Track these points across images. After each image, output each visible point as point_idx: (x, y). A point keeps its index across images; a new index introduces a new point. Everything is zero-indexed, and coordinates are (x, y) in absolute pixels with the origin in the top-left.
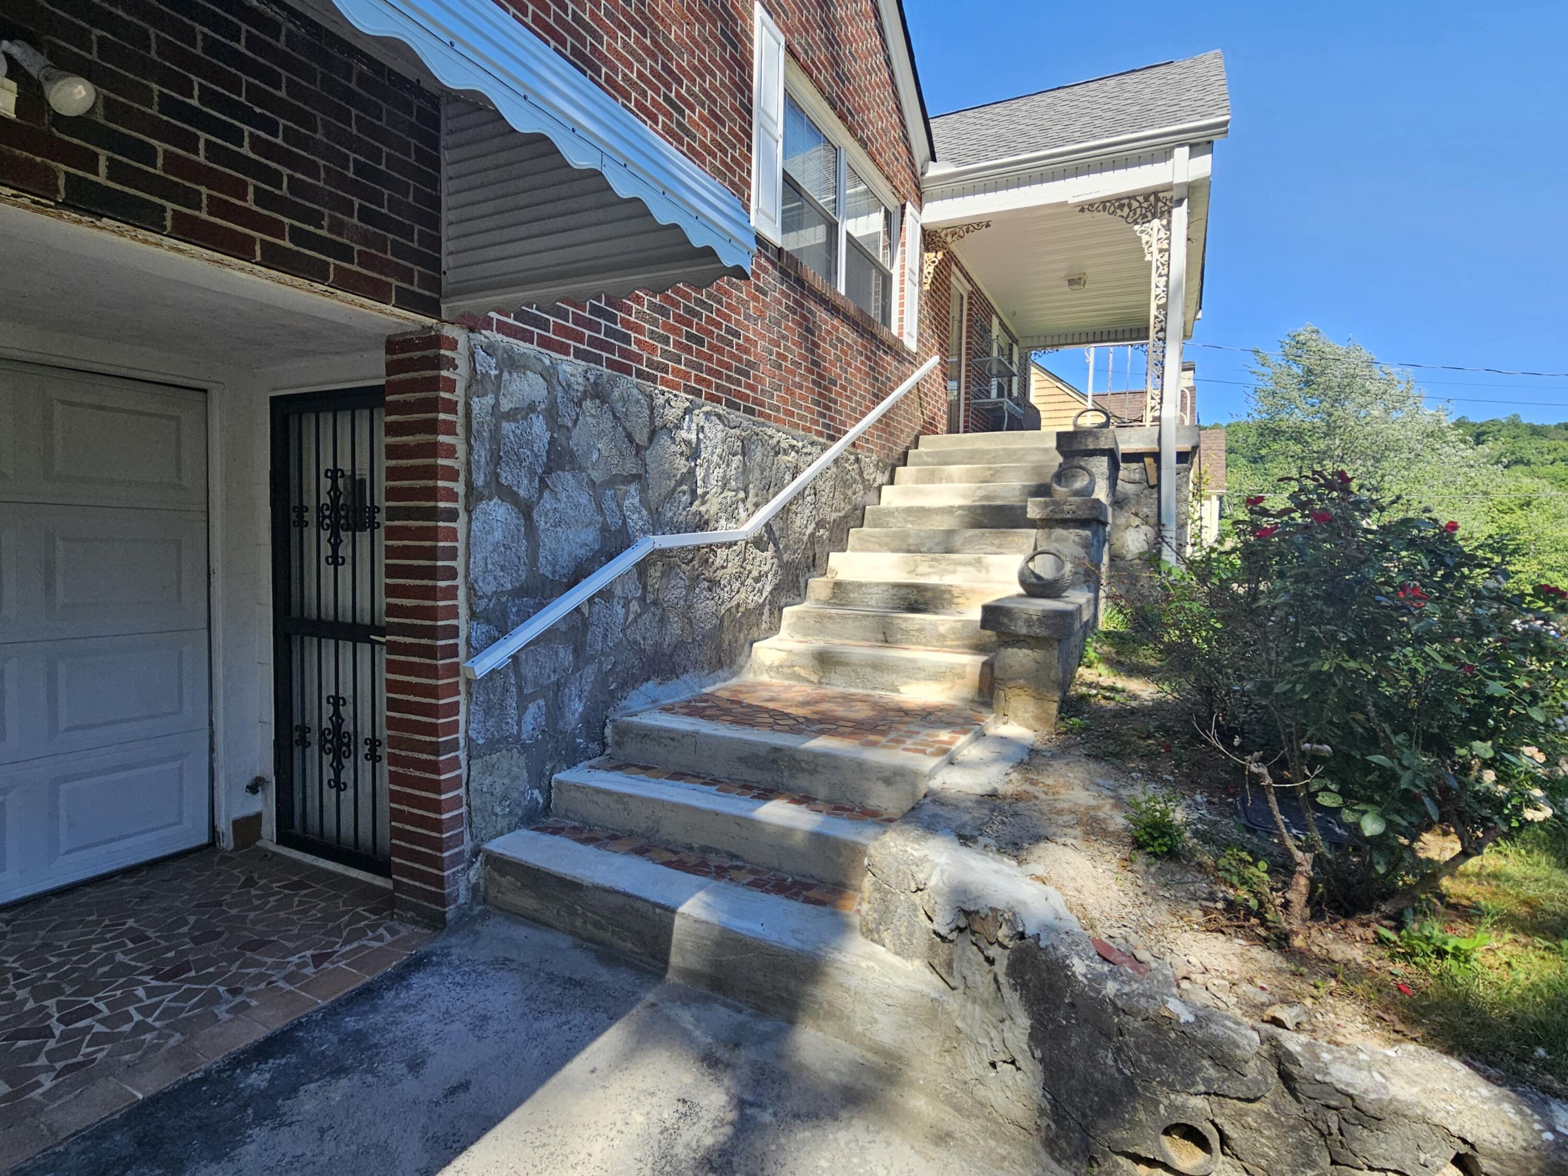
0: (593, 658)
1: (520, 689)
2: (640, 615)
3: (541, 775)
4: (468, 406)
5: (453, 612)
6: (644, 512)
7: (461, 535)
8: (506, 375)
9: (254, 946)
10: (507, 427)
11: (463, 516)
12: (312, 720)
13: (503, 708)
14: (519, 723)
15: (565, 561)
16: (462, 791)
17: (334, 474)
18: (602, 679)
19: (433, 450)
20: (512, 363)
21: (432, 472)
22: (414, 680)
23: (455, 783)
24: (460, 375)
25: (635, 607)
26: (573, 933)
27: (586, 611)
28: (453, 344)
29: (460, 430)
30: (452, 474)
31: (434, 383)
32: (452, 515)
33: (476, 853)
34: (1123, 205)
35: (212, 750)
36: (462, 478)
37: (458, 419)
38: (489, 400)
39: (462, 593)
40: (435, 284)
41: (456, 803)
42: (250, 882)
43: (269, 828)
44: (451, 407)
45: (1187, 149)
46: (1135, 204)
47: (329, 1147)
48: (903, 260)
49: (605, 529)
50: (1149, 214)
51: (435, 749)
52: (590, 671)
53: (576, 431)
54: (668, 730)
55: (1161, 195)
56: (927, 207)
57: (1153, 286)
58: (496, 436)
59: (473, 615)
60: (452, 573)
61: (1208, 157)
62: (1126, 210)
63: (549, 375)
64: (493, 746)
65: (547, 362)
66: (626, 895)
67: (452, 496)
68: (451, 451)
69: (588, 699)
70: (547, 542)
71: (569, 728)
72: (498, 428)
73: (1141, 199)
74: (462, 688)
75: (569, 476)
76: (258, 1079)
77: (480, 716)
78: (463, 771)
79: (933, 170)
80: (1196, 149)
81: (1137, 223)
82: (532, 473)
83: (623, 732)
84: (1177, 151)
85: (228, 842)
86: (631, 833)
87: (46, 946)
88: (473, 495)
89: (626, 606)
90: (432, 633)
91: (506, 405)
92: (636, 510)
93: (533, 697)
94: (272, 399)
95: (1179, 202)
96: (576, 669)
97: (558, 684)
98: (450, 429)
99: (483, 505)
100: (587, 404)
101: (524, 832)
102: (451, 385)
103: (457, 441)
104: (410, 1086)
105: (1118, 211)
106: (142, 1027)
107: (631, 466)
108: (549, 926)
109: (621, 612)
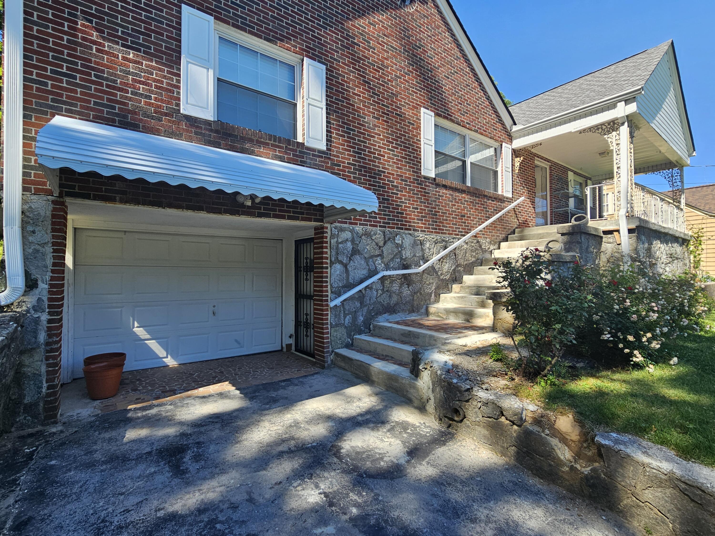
0: (366, 306)
1: (344, 312)
2: (382, 294)
3: (350, 335)
4: (330, 242)
5: (327, 291)
6: (383, 265)
7: (329, 273)
8: (340, 233)
9: (286, 367)
10: (340, 246)
11: (329, 268)
12: (302, 320)
13: (339, 316)
14: (344, 320)
15: (357, 278)
16: (329, 335)
17: (307, 258)
18: (369, 312)
19: (322, 253)
20: (342, 230)
21: (322, 258)
22: (319, 307)
23: (327, 333)
24: (328, 235)
25: (380, 292)
26: (351, 372)
27: (364, 292)
28: (327, 228)
29: (329, 247)
30: (327, 258)
31: (323, 237)
32: (327, 268)
33: (333, 352)
34: (599, 128)
35: (282, 326)
36: (329, 259)
37: (328, 245)
38: (336, 240)
39: (329, 287)
40: (322, 215)
41: (327, 338)
42: (288, 358)
43: (293, 348)
44: (326, 242)
45: (623, 103)
46: (604, 127)
47: (292, 393)
48: (502, 164)
49: (369, 270)
50: (611, 130)
51: (323, 324)
52: (365, 309)
53: (359, 245)
54: (385, 326)
55: (616, 122)
56: (514, 142)
57: (615, 159)
58: (337, 248)
59: (332, 292)
60: (327, 282)
61: (635, 104)
62: (600, 130)
63: (352, 231)
64: (337, 325)
65: (351, 228)
66: (361, 361)
67: (327, 263)
68: (326, 253)
69: (365, 317)
70: (351, 274)
71: (359, 324)
72: (338, 246)
73: (607, 124)
74: (329, 310)
75: (358, 256)
76: (283, 384)
77: (334, 317)
78: (329, 330)
79: (515, 128)
80: (627, 102)
81: (606, 135)
82: (347, 256)
83: (375, 327)
84: (619, 104)
85: (285, 350)
86: (371, 351)
87: (251, 362)
88: (332, 263)
89: (377, 291)
90: (322, 296)
91: (340, 240)
92: (380, 264)
93: (348, 314)
94: (296, 241)
95: (623, 124)
96: (361, 308)
97: (355, 311)
98: (326, 248)
99: (334, 265)
100: (363, 237)
101: (345, 349)
102: (326, 237)
103: (328, 250)
104: (309, 389)
105: (597, 131)
106: (265, 375)
107: (377, 253)
108: (347, 370)
109: (375, 293)
